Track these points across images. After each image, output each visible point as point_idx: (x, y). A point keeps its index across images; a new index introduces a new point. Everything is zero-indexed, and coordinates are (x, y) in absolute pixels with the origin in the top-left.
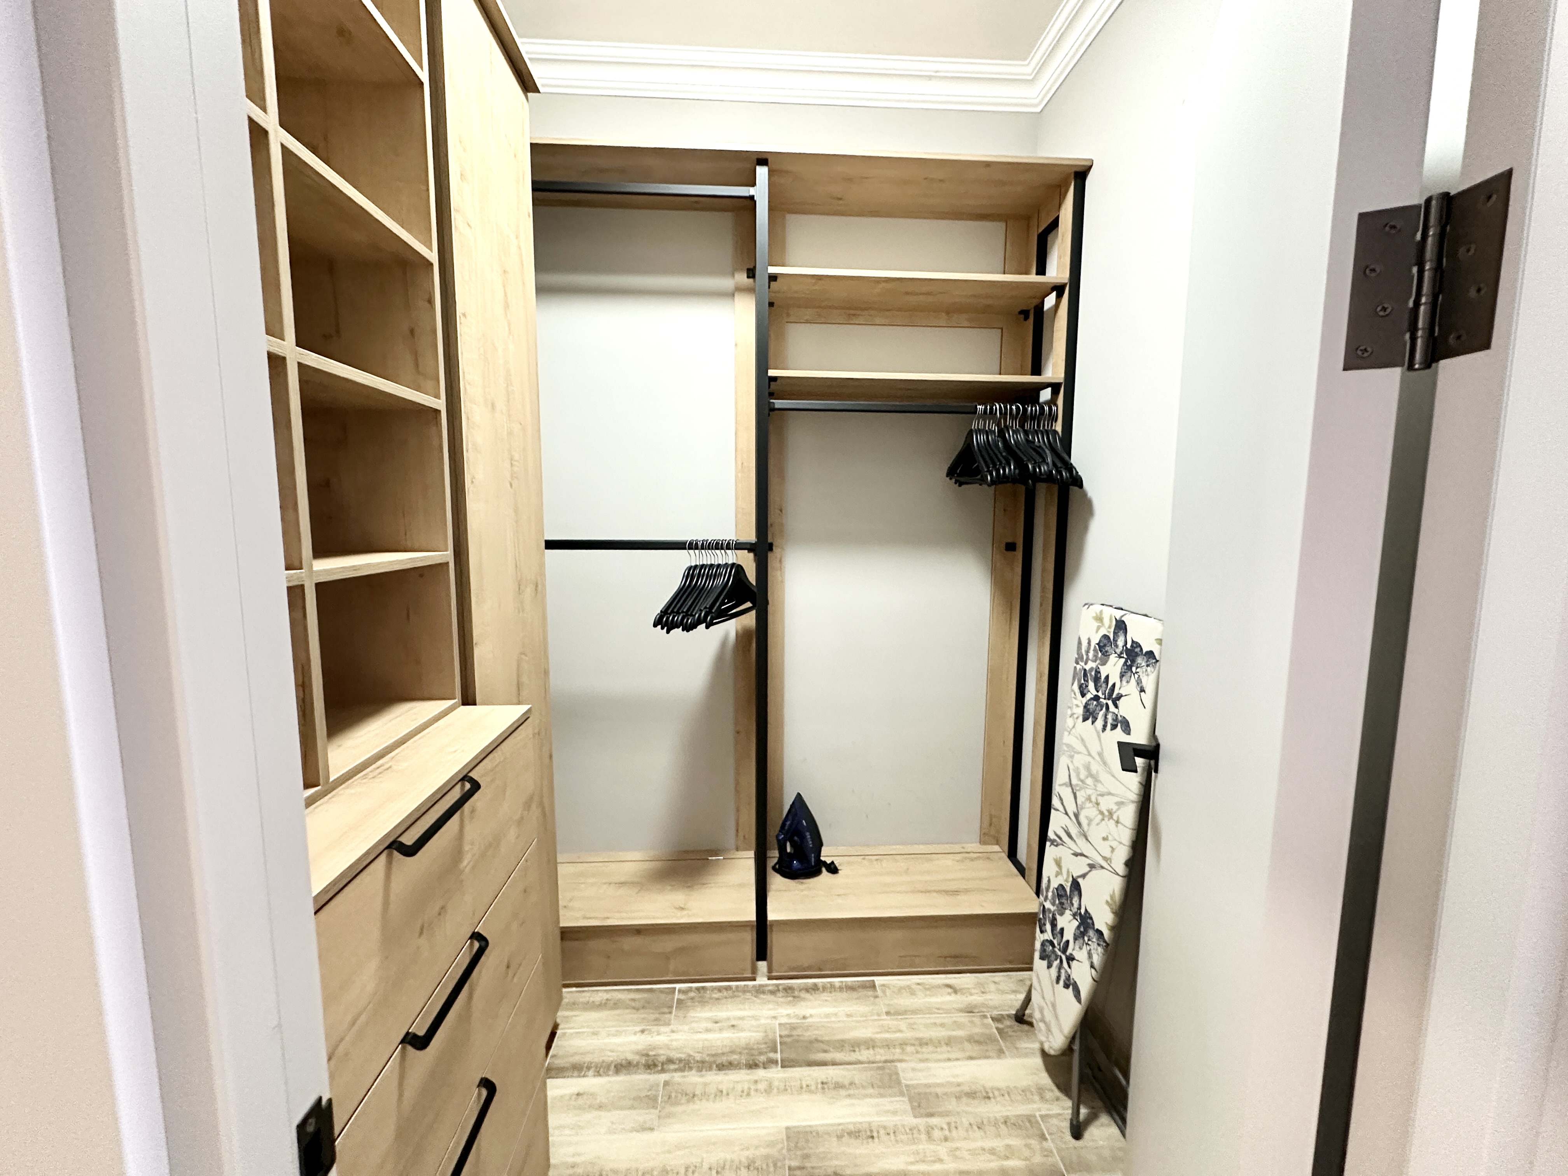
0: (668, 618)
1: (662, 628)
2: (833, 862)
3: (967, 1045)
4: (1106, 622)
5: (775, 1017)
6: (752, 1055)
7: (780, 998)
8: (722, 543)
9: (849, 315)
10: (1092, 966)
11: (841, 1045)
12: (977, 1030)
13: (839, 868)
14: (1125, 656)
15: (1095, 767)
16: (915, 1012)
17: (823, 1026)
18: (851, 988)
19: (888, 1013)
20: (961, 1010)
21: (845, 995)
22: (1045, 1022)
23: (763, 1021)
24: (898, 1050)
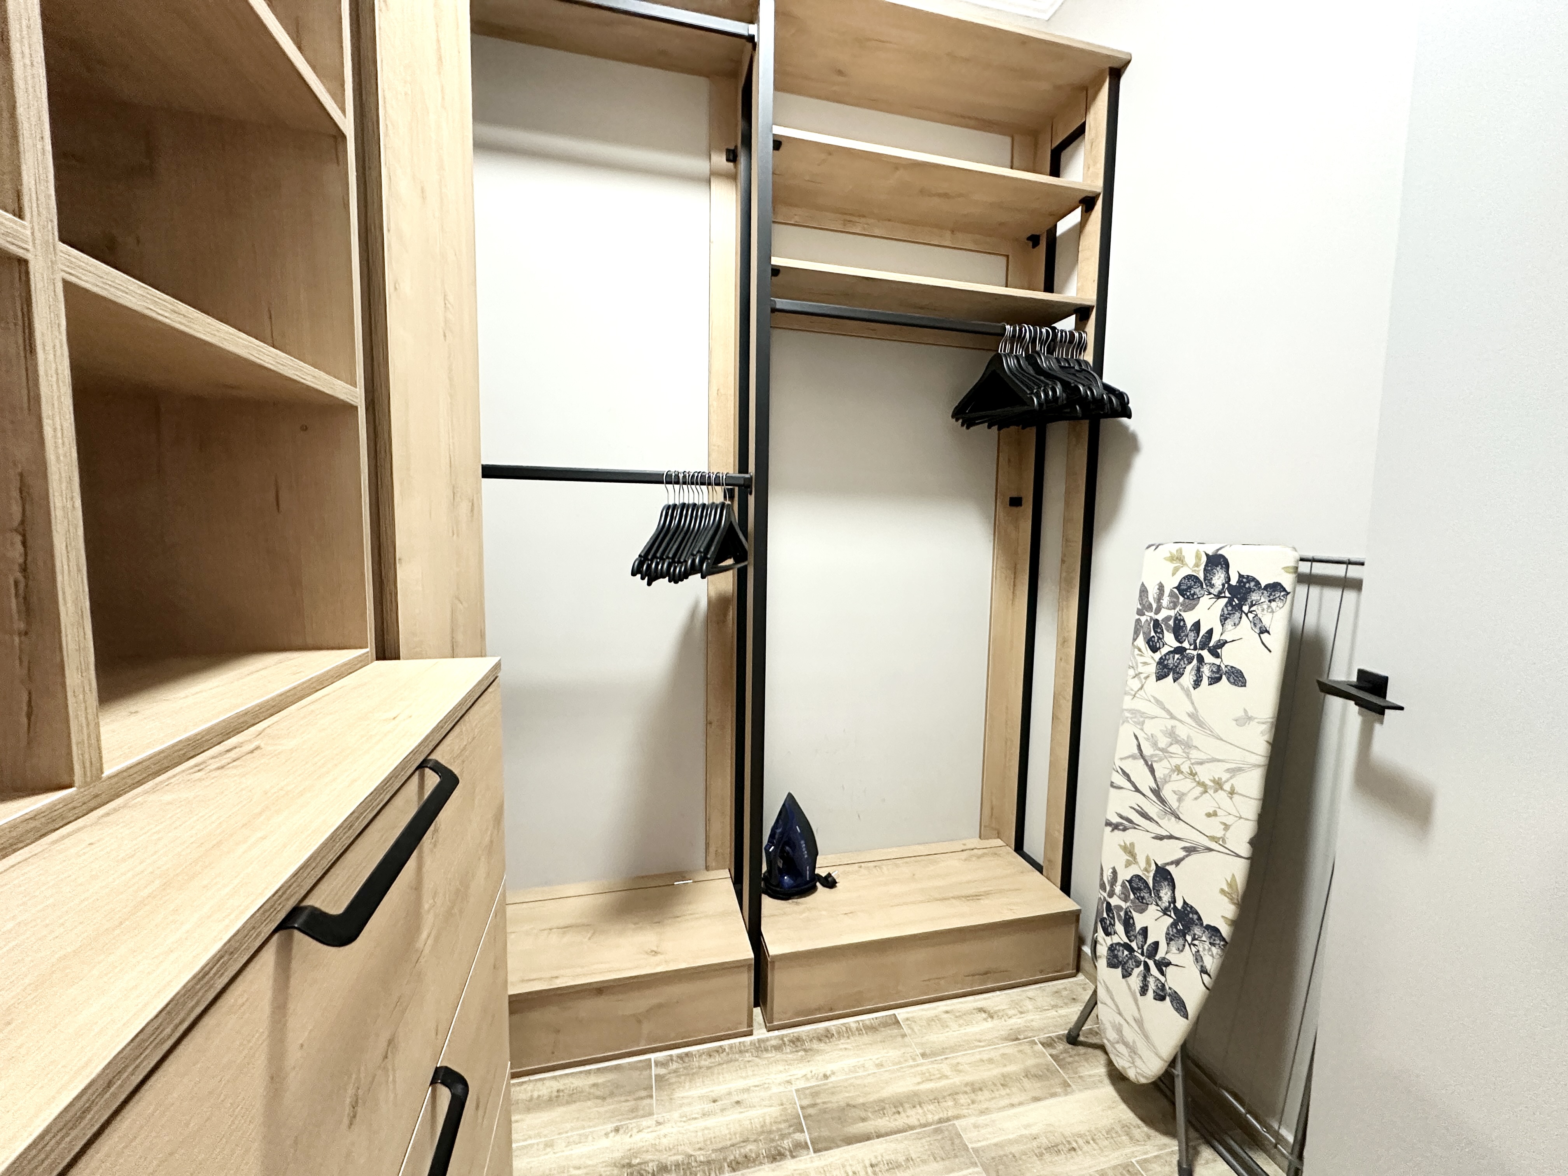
0: (649, 566)
1: (643, 578)
2: (829, 875)
3: (1026, 1083)
4: (1190, 560)
5: (789, 1082)
6: (773, 1140)
7: (788, 1054)
8: (709, 477)
9: (845, 220)
10: (1203, 971)
11: (881, 1107)
12: (1031, 1062)
13: (837, 881)
14: (1227, 594)
15: (1183, 732)
16: (954, 1049)
17: (851, 1085)
18: (872, 1029)
19: (923, 1055)
20: (1007, 1039)
21: (866, 1039)
22: (1126, 1044)
23: (775, 1090)
24: (950, 1103)
